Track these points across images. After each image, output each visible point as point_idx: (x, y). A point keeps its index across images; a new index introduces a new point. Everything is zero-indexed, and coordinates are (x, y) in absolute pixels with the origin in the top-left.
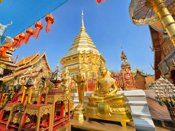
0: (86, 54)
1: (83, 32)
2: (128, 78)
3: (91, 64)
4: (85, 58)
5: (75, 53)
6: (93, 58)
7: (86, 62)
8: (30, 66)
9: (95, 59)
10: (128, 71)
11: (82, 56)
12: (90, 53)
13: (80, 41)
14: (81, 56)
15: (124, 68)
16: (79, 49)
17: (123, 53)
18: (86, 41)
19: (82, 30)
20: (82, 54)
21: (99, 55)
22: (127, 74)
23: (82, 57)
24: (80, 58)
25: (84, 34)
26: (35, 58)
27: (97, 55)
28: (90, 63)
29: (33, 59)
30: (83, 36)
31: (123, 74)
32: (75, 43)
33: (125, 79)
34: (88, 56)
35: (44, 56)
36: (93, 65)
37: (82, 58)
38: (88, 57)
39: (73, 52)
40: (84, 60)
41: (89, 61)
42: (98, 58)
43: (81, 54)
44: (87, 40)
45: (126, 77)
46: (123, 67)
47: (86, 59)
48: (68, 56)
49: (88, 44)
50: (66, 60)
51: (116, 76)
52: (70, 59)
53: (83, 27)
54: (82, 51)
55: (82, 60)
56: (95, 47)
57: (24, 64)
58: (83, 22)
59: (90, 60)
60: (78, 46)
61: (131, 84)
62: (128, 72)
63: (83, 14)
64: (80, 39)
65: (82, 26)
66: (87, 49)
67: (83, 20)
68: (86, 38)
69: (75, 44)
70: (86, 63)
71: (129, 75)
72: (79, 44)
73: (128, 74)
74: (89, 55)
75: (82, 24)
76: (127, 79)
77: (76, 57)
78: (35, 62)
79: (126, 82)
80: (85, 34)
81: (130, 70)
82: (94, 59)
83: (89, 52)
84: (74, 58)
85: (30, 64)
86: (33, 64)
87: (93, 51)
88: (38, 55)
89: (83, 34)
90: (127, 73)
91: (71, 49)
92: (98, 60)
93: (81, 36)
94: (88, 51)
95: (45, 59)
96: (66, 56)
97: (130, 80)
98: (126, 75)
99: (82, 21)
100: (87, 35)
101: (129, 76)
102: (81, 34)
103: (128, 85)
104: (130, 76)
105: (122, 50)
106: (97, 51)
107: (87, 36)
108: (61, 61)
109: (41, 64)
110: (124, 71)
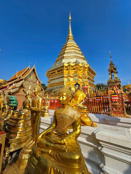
0: (72, 66)
1: (70, 41)
2: (115, 100)
3: (77, 78)
4: (71, 70)
6: (80, 70)
8: (22, 80)
9: (82, 71)
10: (117, 90)
12: (76, 65)
13: (66, 51)
14: (66, 69)
15: (111, 86)
16: (64, 61)
17: (111, 64)
18: (73, 51)
19: (69, 39)
20: (67, 67)
21: (86, 66)
22: (115, 94)
23: (67, 70)
24: (65, 71)
26: (26, 72)
27: (84, 67)
28: (76, 76)
29: (24, 73)
30: (69, 45)
31: (109, 94)
33: (111, 101)
34: (73, 68)
35: (34, 70)
36: (79, 78)
37: (68, 71)
38: (74, 69)
39: (58, 65)
40: (69, 73)
41: (75, 74)
42: (86, 70)
43: (65, 66)
44: (74, 49)
45: (113, 98)
46: (110, 85)
47: (72, 72)
48: (53, 69)
49: (75, 54)
50: (51, 73)
51: (100, 96)
52: (54, 73)
53: (71, 35)
54: (67, 63)
55: (67, 73)
56: (83, 57)
57: (17, 78)
58: (70, 28)
59: (76, 72)
60: (63, 58)
61: (119, 108)
62: (116, 91)
63: (70, 18)
64: (66, 48)
65: (69, 33)
66: (73, 61)
67: (70, 26)
68: (73, 47)
69: (60, 55)
70: (71, 77)
71: (117, 95)
72: (64, 55)
73: (117, 94)
74: (75, 67)
75: (69, 30)
76: (114, 101)
77: (61, 69)
78: (26, 76)
79: (113, 106)
80: (72, 42)
81: (120, 88)
82: (81, 71)
84: (58, 71)
85: (22, 78)
86: (24, 78)
87: (79, 63)
88: (29, 69)
89: (69, 43)
90: (115, 93)
91: (57, 61)
92: (86, 72)
93: (67, 45)
94: (73, 63)
95: (35, 73)
96: (51, 70)
97: (118, 104)
98: (112, 96)
99: (69, 27)
100: (75, 43)
101: (117, 98)
102: (68, 43)
103: (114, 110)
104: (118, 97)
105: (111, 59)
106: (85, 62)
107: (74, 45)
108: (47, 74)
109: (31, 78)
110: (111, 91)
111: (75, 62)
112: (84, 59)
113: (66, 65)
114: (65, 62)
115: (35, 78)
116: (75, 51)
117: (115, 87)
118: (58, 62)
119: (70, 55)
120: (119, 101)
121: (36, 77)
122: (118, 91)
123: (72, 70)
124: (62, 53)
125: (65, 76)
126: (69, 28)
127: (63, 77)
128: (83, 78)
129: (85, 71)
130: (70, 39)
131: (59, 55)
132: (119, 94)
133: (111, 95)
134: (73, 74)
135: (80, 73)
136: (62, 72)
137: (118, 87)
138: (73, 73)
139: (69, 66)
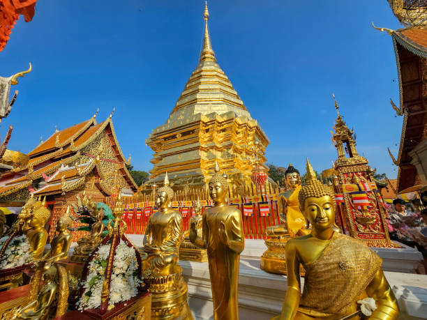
0: (219, 123)
1: (208, 63)
3: (231, 151)
4: (216, 133)
5: (188, 122)
6: (237, 133)
7: (219, 146)
8: (73, 154)
9: (241, 135)
10: (362, 182)
11: (207, 128)
12: (229, 121)
13: (201, 87)
14: (204, 128)
15: (346, 174)
16: (198, 109)
18: (218, 87)
19: (205, 58)
20: (206, 124)
21: (251, 124)
23: (207, 131)
24: (201, 134)
25: (210, 67)
26: (84, 132)
27: (247, 126)
28: (229, 147)
29: (80, 136)
30: (208, 73)
31: (345, 191)
32: (187, 92)
33: (353, 208)
34: (222, 128)
35: (108, 128)
36: (236, 151)
37: (208, 135)
38: (224, 130)
39: (181, 119)
40: (211, 140)
41: (226, 143)
42: (250, 132)
43: (203, 123)
44: (219, 83)
47: (219, 138)
48: (169, 127)
49: (222, 96)
50: (165, 139)
52: (174, 137)
53: (209, 49)
54: (207, 116)
55: (206, 140)
57: (58, 149)
58: (207, 35)
59: (228, 138)
60: (194, 102)
61: (373, 225)
63: (207, 13)
64: (202, 80)
65: (204, 47)
66: (220, 110)
67: (207, 31)
68: (217, 79)
69: (186, 96)
70: (217, 149)
71: (364, 195)
72: (198, 96)
73: (364, 192)
74: (225, 126)
75: (205, 39)
76: (360, 208)
77: (190, 131)
78: (85, 144)
79: (355, 220)
80: (213, 68)
82: (238, 136)
83: (225, 119)
84: (184, 134)
85: (73, 148)
86: (81, 147)
87: (236, 116)
88: (92, 124)
89: (208, 68)
90: (360, 190)
91: (178, 108)
92: (250, 138)
93: (202, 73)
94: (222, 116)
95: (111, 135)
96: (163, 129)
97: (369, 214)
98: (353, 195)
99: (205, 32)
100: (220, 70)
102: (203, 68)
103: (361, 228)
104: (369, 199)
106: (248, 115)
107: (219, 74)
108: (151, 141)
109: (100, 148)
110: (349, 184)
111: (228, 114)
112: (243, 108)
113: (205, 119)
114: (202, 111)
115: (110, 148)
116: (222, 88)
117: (358, 176)
118: (183, 112)
119: (210, 96)
120: (370, 209)
121: (114, 147)
122: (366, 185)
123: (218, 131)
124: (190, 90)
125: (203, 146)
127: (197, 148)
130: (207, 60)
131: (183, 94)
132: (369, 192)
133: (351, 193)
134: (222, 142)
135: (238, 141)
136: (194, 135)
138: (221, 139)
139: (213, 122)
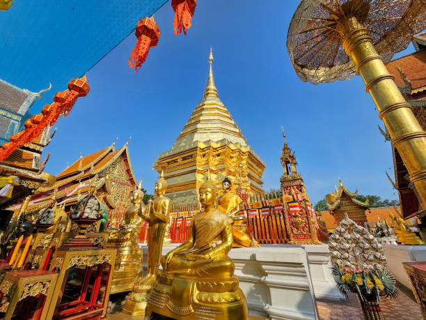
0: (214, 149)
1: (210, 98)
2: (295, 212)
3: (224, 173)
4: (211, 158)
5: (187, 148)
6: (232, 158)
7: (214, 169)
8: (92, 176)
9: (235, 159)
10: (297, 194)
11: (204, 153)
12: (223, 147)
13: (201, 118)
14: (201, 153)
15: (286, 188)
16: (197, 137)
17: (286, 148)
18: (216, 118)
20: (203, 150)
21: (244, 150)
22: (294, 201)
23: (204, 155)
24: (198, 158)
25: (212, 101)
26: (104, 157)
27: (240, 151)
28: (222, 170)
29: (100, 161)
30: (209, 107)
31: (284, 201)
32: (190, 123)
33: (289, 215)
34: (217, 153)
35: (124, 154)
36: (230, 174)
37: (205, 159)
38: (218, 155)
39: (184, 145)
40: (207, 163)
41: (220, 167)
42: (243, 157)
43: (201, 149)
44: (219, 115)
45: (291, 209)
46: (286, 184)
47: (214, 161)
48: (172, 153)
49: (220, 125)
50: (168, 163)
51: (268, 207)
52: (175, 161)
53: (212, 86)
54: (204, 143)
55: (203, 163)
56: (238, 131)
57: (80, 172)
58: (211, 75)
59: (222, 162)
60: (195, 131)
61: (303, 228)
62: (295, 196)
63: (211, 57)
64: (203, 112)
65: (208, 84)
66: (216, 138)
67: (211, 71)
68: (216, 111)
69: (189, 126)
70: (212, 171)
71: (297, 204)
72: (199, 126)
73: (296, 202)
74: (220, 151)
75: (209, 78)
76: (294, 214)
77: (189, 155)
78: (103, 168)
79: (292, 224)
80: (214, 102)
81: (301, 191)
82: (232, 160)
83: (219, 145)
84: (184, 159)
85: (93, 172)
86: (99, 170)
87: (229, 143)
88: (111, 151)
89: (210, 102)
90: (294, 199)
91: (182, 136)
92: (244, 162)
93: (204, 107)
94: (217, 142)
95: (126, 160)
96: (167, 154)
97: (300, 219)
98: (290, 205)
99: (209, 72)
100: (220, 103)
101: (298, 209)
102: (205, 103)
103: (295, 231)
104: (300, 207)
105: (285, 141)
106: (242, 141)
107: (219, 107)
108: (157, 164)
109: (116, 172)
110: (287, 195)
111: (222, 141)
112: (240, 135)
113: (202, 146)
114: (200, 139)
115: (124, 172)
116: (221, 118)
117: (294, 189)
118: (185, 140)
119: (210, 126)
120: (301, 215)
121: (128, 171)
122: (299, 196)
123: (213, 156)
124: (193, 121)
125: (200, 169)
126: (209, 75)
127: (194, 171)
128: (237, 175)
129: (242, 160)
130: (209, 95)
131: (187, 124)
132: (301, 201)
133: (288, 203)
134: (217, 165)
135: (232, 164)
136: (192, 160)
137: (298, 188)
138: (216, 163)
139: (209, 148)
